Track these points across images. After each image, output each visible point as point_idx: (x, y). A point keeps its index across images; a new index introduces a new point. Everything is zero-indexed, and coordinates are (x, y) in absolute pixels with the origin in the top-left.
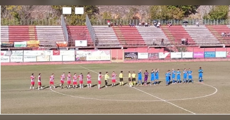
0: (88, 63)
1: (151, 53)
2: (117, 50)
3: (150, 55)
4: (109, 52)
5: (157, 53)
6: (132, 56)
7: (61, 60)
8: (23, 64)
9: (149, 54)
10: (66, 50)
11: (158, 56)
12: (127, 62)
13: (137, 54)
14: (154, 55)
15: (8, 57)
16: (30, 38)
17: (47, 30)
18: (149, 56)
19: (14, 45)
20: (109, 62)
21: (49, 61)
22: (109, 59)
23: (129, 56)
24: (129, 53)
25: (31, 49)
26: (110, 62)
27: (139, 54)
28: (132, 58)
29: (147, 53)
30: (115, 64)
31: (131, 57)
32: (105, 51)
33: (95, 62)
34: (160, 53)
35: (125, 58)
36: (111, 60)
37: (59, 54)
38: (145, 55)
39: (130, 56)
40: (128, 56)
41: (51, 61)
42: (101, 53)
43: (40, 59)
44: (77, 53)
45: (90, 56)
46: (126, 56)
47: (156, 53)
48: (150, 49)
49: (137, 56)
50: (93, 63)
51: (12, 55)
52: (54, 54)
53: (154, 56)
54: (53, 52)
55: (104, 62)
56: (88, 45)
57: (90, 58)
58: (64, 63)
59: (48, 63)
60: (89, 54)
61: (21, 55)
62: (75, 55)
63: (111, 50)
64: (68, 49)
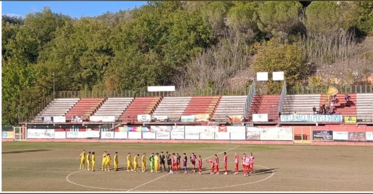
0: (261, 143)
1: (353, 133)
2: (302, 127)
3: (352, 135)
4: (291, 130)
5: (362, 133)
6: (323, 136)
7: (229, 139)
8: (184, 142)
9: (350, 133)
10: (242, 126)
11: (364, 136)
12: (316, 143)
13: (331, 133)
14: (359, 135)
15: (168, 133)
16: (207, 111)
17: (233, 101)
18: (349, 136)
19: (180, 119)
20: (290, 143)
21: (213, 139)
22: (291, 139)
23: (320, 136)
24: (319, 132)
25: (200, 124)
26: (292, 143)
27: (334, 133)
28: (324, 138)
29: (347, 132)
30: (299, 145)
31: (322, 138)
32: (285, 128)
33: (271, 142)
34: (367, 133)
35: (314, 138)
36: (294, 140)
37: (226, 131)
38: (344, 135)
39: (322, 136)
40: (317, 136)
41: (216, 139)
42: (280, 130)
43: (204, 137)
44: (248, 130)
45: (265, 134)
46: (315, 135)
47: (360, 133)
48: (359, 127)
49: (331, 136)
50: (269, 143)
51: (172, 131)
52: (220, 130)
53: (359, 137)
54: (219, 129)
55: (283, 142)
56: (270, 120)
57: (265, 137)
58: (232, 142)
59: (213, 142)
60: (264, 131)
61: (182, 131)
62: (246, 133)
63: (294, 127)
64: (243, 125)
